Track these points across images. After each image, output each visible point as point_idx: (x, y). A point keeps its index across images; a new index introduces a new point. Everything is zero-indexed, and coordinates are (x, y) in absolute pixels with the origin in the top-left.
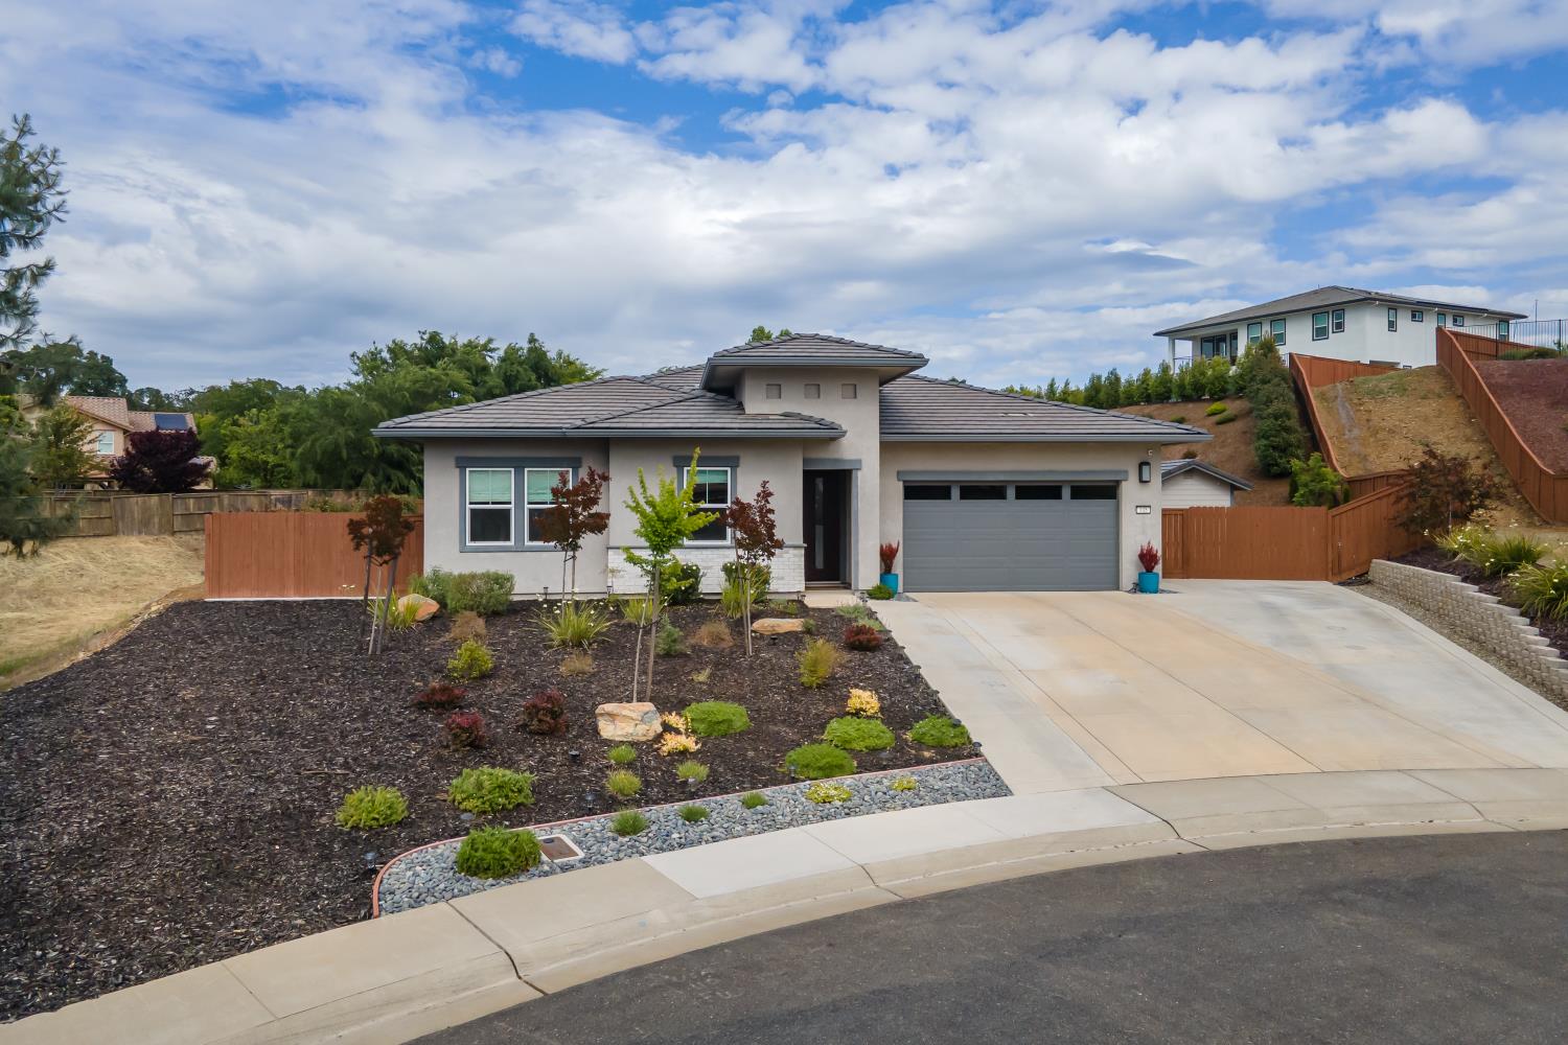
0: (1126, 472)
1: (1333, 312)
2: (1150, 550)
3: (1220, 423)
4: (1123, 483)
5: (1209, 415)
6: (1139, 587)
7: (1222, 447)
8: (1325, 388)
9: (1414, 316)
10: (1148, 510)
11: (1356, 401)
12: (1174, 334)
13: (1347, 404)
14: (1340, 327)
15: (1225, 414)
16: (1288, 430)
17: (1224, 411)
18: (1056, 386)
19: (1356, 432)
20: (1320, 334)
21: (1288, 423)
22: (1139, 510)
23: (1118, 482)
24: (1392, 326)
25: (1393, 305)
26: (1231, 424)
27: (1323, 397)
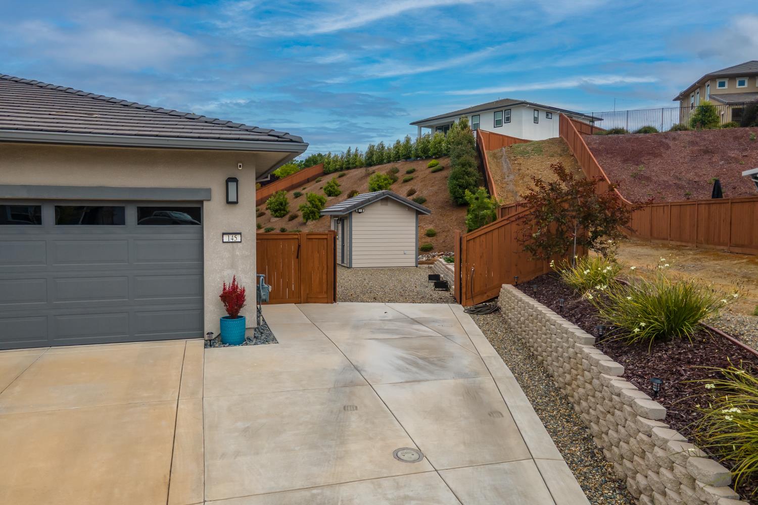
0: (209, 191)
1: (505, 110)
2: (234, 288)
3: (434, 172)
4: (205, 203)
5: (429, 167)
6: (223, 340)
7: (432, 186)
8: (496, 151)
9: (547, 115)
10: (238, 238)
11: (513, 158)
12: (420, 123)
13: (507, 160)
14: (508, 120)
15: (438, 166)
16: (468, 174)
17: (437, 164)
18: (351, 151)
19: (512, 177)
20: (498, 123)
21: (469, 169)
22: (226, 238)
23: (201, 202)
24: (536, 120)
25: (536, 108)
26: (440, 172)
27: (494, 156)
